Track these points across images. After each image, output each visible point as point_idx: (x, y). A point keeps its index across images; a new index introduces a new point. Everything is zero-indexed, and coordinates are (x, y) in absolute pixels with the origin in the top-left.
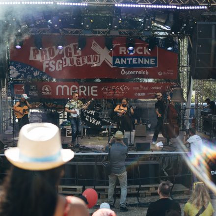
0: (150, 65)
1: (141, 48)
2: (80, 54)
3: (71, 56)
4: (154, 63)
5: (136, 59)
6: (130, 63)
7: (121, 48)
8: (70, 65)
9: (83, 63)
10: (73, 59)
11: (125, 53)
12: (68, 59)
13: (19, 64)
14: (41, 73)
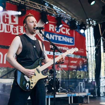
0: (69, 43)
1: (64, 28)
2: (17, 23)
3: (8, 23)
4: (72, 42)
5: (61, 37)
6: (56, 39)
7: (50, 25)
8: (6, 32)
9: (19, 32)
10: (9, 26)
11: (53, 30)
12: (4, 26)
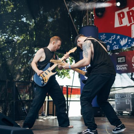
13: (104, 34)
14: (130, 40)
